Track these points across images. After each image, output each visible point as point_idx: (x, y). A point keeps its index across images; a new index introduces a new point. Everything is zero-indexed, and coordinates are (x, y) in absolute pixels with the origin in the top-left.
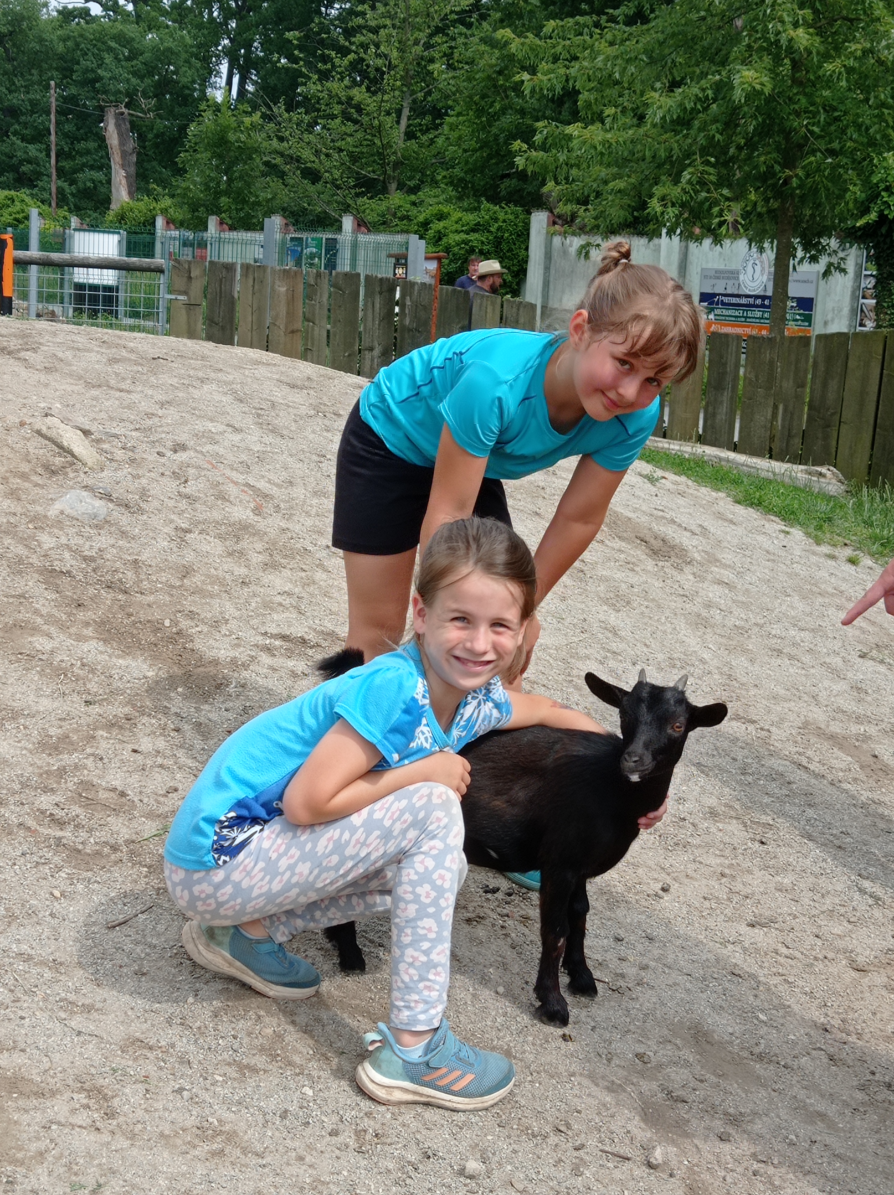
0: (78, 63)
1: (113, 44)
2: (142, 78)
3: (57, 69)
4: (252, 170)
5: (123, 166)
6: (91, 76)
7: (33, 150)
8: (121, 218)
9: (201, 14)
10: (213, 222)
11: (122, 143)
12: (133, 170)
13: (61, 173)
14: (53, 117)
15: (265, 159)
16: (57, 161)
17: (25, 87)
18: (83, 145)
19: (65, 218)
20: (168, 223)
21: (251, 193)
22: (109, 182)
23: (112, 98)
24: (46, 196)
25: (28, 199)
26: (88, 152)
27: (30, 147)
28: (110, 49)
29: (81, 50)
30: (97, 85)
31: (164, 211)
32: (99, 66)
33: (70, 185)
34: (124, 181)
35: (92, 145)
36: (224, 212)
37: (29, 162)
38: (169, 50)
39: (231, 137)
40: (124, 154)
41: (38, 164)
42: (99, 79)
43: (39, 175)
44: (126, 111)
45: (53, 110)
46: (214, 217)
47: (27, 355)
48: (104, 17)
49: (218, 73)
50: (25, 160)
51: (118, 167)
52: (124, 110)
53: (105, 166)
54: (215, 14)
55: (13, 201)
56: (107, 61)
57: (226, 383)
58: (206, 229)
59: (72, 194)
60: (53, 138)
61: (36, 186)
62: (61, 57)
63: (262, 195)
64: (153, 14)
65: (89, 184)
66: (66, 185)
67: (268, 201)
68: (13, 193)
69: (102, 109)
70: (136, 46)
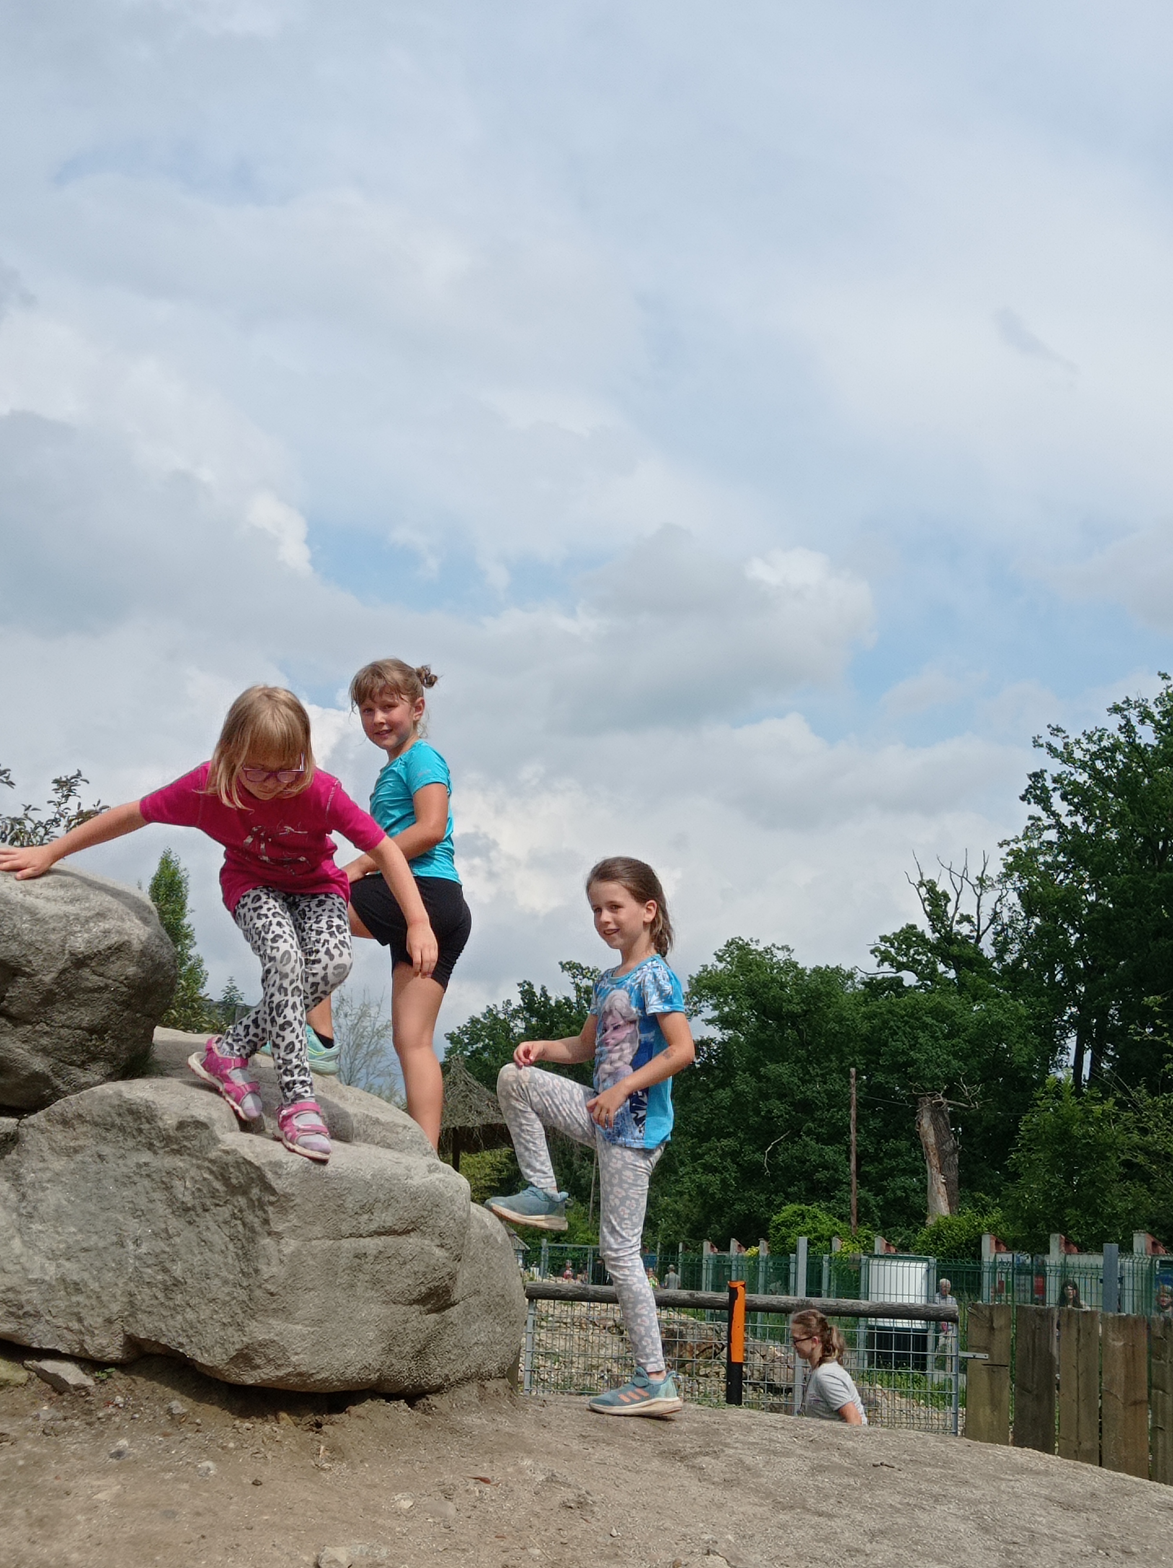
0: (886, 1044)
1: (929, 1020)
2: (965, 1059)
3: (860, 1053)
4: (1106, 1172)
5: (941, 1171)
6: (901, 1059)
7: (830, 1152)
8: (937, 1236)
9: (1041, 978)
10: (1055, 1241)
11: (940, 1143)
12: (954, 1174)
13: (863, 1178)
14: (853, 1112)
15: (1123, 1157)
16: (859, 1166)
17: (822, 1075)
18: (892, 1144)
19: (867, 1238)
20: (997, 1243)
21: (1105, 1202)
22: (925, 1190)
23: (928, 1085)
24: (845, 1209)
25: (821, 1215)
26: (897, 1153)
27: (828, 1149)
28: (925, 1027)
29: (891, 1028)
30: (910, 1070)
31: (992, 1228)
32: (912, 1047)
33: (876, 1195)
34: (943, 1189)
35: (903, 1144)
36: (1071, 1228)
37: (826, 1168)
38: (998, 1023)
39: (1076, 1130)
40: (943, 1156)
41: (836, 1170)
42: (912, 1063)
43: (837, 1183)
44: (945, 1101)
45: (854, 1102)
46: (1057, 1235)
47: (704, 1461)
48: (920, 987)
49: (1064, 1049)
50: (819, 1166)
51: (935, 1171)
52: (942, 1099)
53: (919, 1172)
54: (1059, 977)
55: (804, 1218)
56: (921, 1040)
57: (971, 1502)
58: (1048, 1252)
59: (878, 1206)
60: (853, 1137)
61: (833, 1197)
62: (866, 1039)
63: (1120, 1205)
64: (981, 981)
65: (899, 1193)
66: (870, 1196)
67: (1129, 1212)
68: (803, 1207)
69: (915, 1100)
70: (958, 1021)
